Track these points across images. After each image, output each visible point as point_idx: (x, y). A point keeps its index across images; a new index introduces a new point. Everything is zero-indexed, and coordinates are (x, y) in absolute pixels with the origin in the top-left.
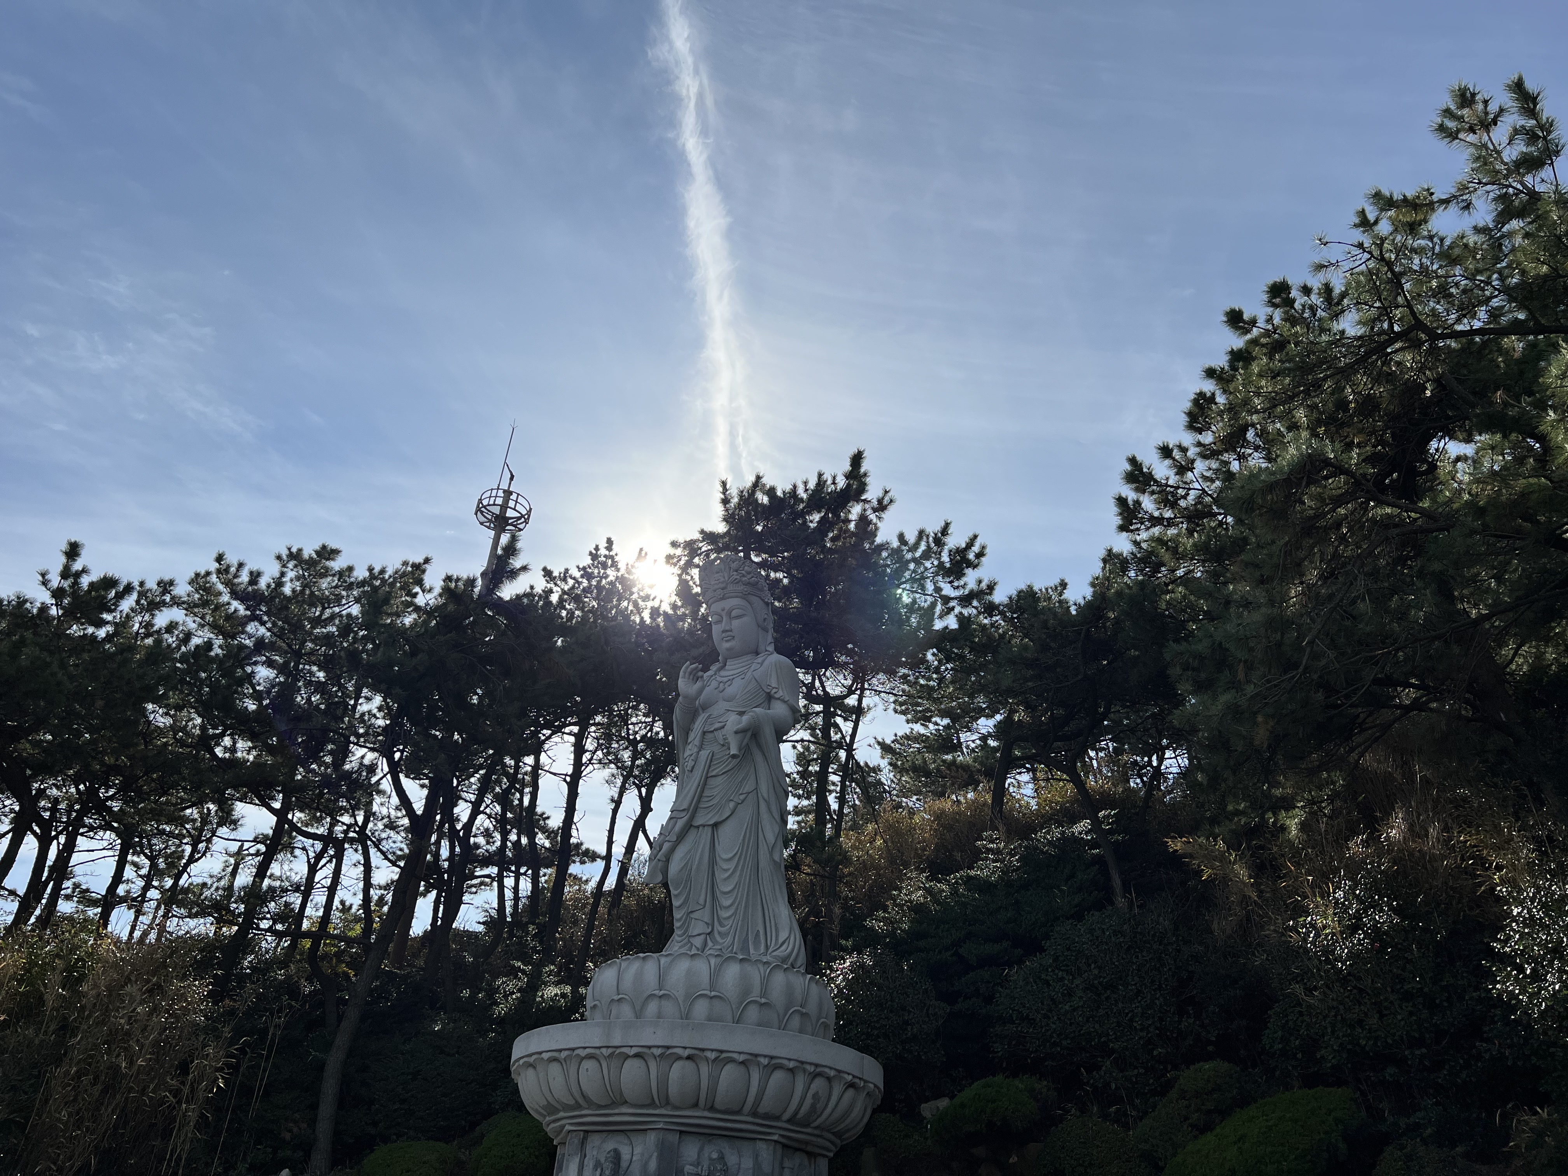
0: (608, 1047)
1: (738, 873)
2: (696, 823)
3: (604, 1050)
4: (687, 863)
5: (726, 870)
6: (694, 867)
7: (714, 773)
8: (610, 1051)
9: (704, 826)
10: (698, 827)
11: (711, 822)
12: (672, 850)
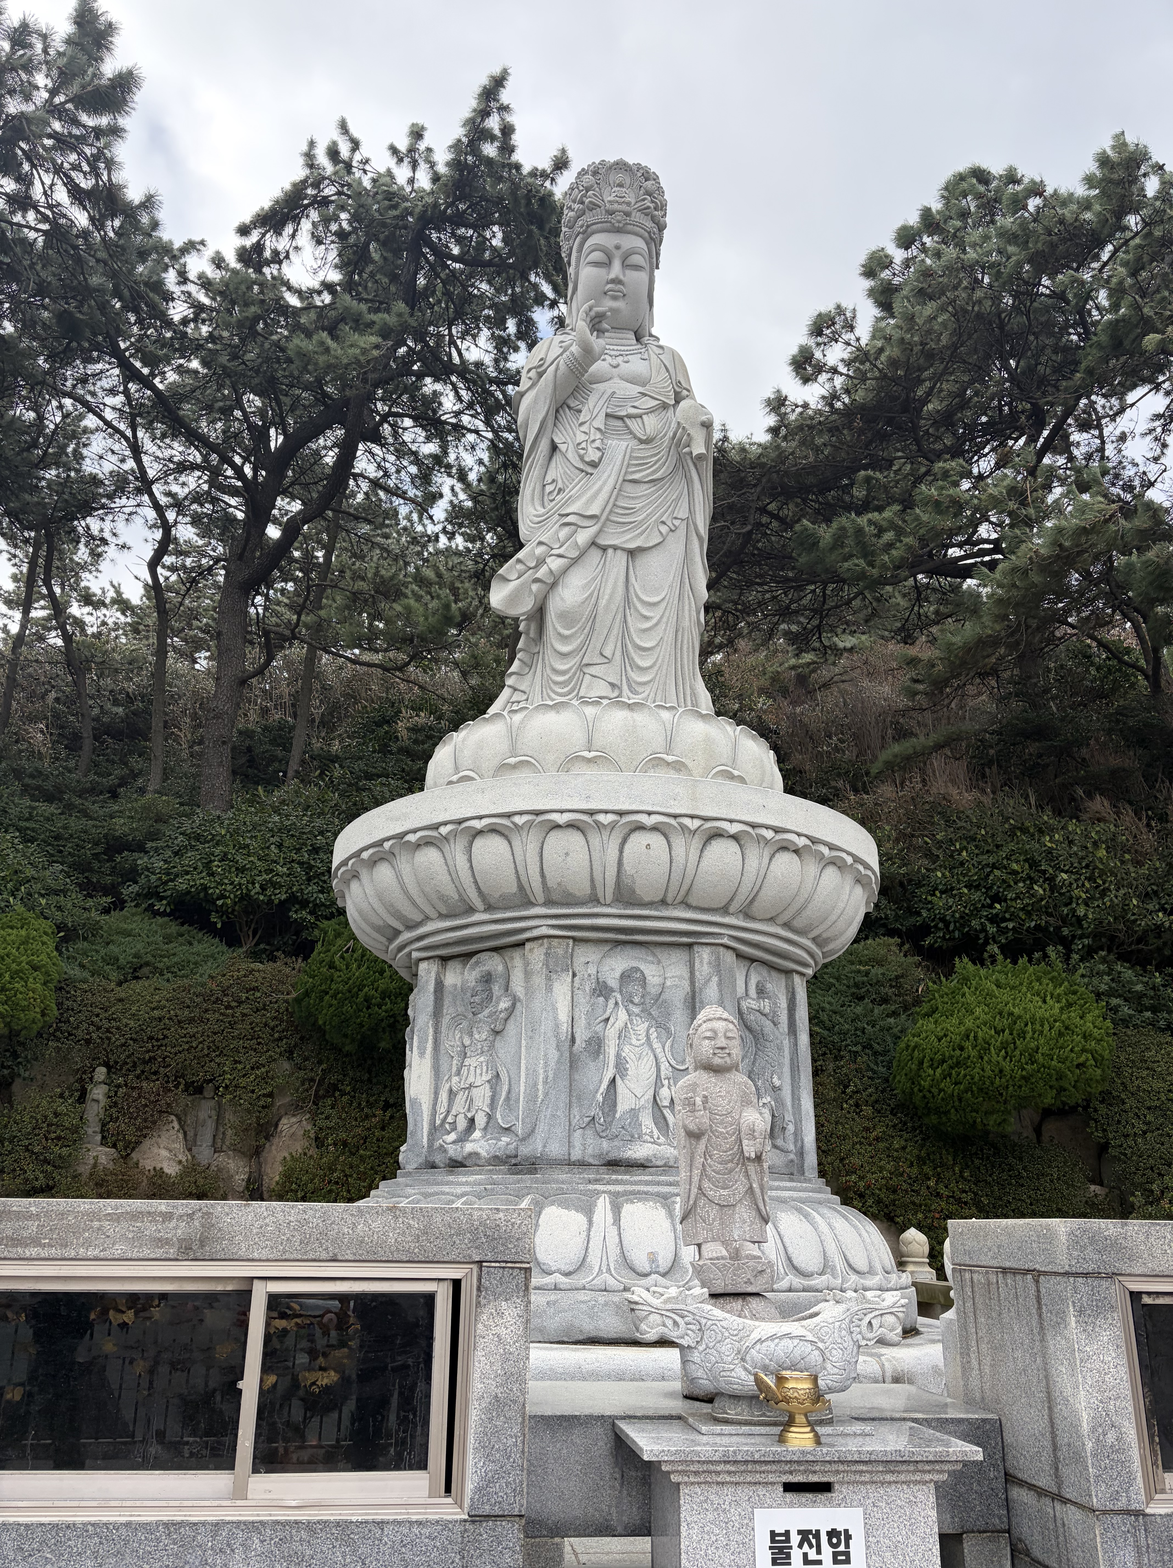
0: (692, 817)
1: (663, 626)
2: (602, 542)
3: (687, 821)
4: (591, 595)
5: (647, 618)
6: (603, 602)
7: (636, 476)
8: (697, 823)
9: (615, 548)
10: (604, 549)
11: (632, 545)
12: (565, 571)
